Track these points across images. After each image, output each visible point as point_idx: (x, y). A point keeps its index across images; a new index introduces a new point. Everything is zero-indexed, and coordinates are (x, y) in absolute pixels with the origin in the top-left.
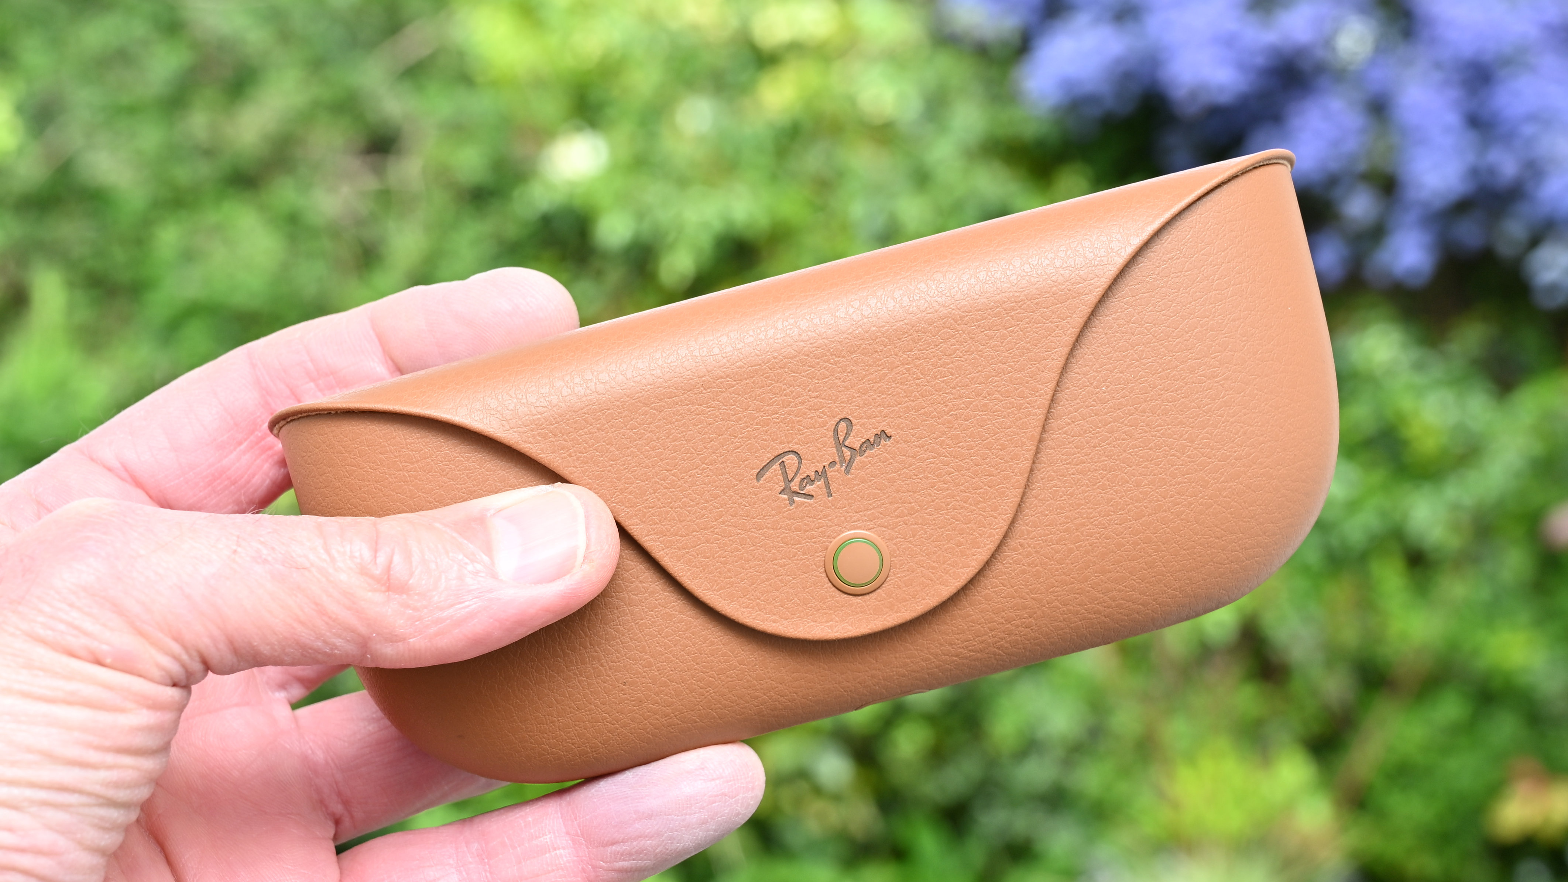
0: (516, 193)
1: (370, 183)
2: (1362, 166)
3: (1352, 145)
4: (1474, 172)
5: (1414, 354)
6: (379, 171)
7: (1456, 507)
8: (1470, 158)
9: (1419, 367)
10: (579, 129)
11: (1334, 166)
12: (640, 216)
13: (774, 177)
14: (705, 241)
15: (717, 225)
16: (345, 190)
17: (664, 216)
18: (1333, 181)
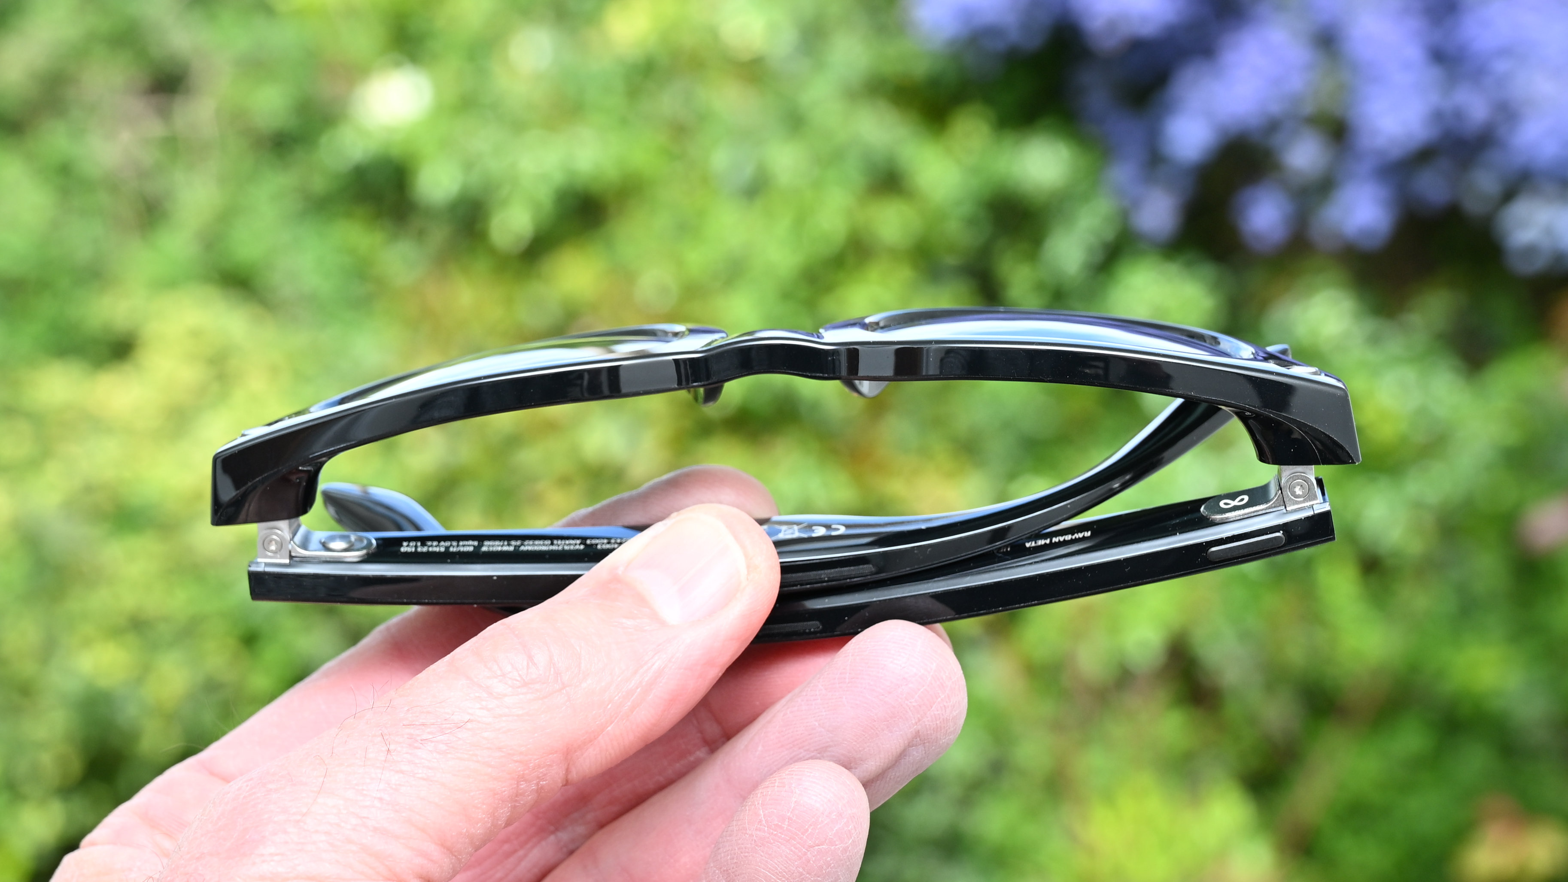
0: (324, 140)
1: (155, 128)
2: (1309, 108)
3: (1296, 83)
4: (1438, 116)
5: (1370, 325)
6: (164, 114)
7: (1418, 505)
8: (1434, 99)
9: (1374, 340)
10: (397, 65)
11: (1275, 108)
12: (468, 166)
13: (624, 122)
14: (545, 195)
15: (558, 178)
16: (126, 136)
17: (496, 166)
18: (1273, 126)
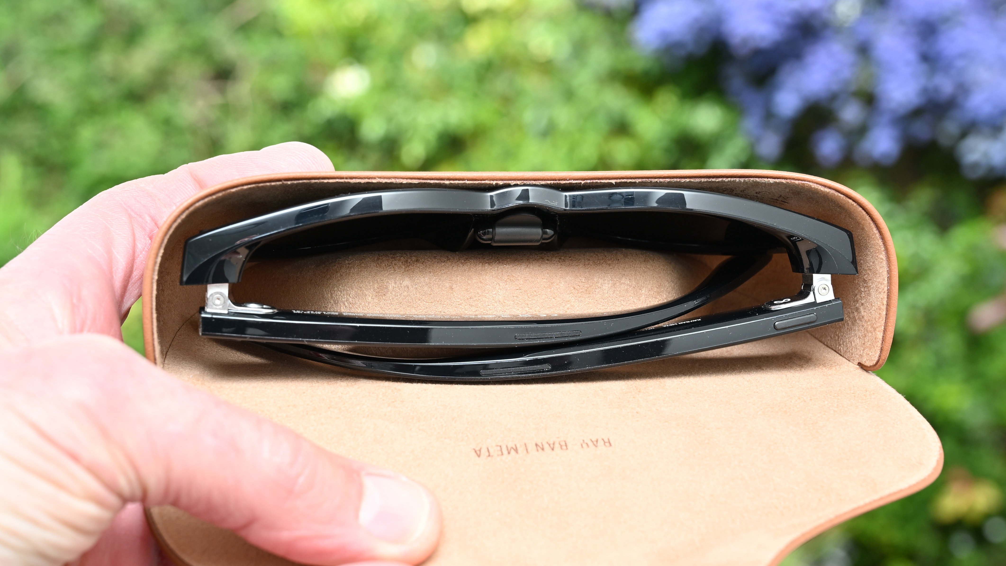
0: (310, 105)
1: (217, 99)
2: (853, 87)
3: (847, 73)
4: (925, 91)
6: (222, 91)
7: (913, 307)
8: (923, 81)
10: (351, 64)
11: (835, 87)
12: (390, 120)
13: (475, 96)
14: (431, 136)
15: (439, 126)
16: (201, 103)
17: (404, 119)
18: (834, 97)
